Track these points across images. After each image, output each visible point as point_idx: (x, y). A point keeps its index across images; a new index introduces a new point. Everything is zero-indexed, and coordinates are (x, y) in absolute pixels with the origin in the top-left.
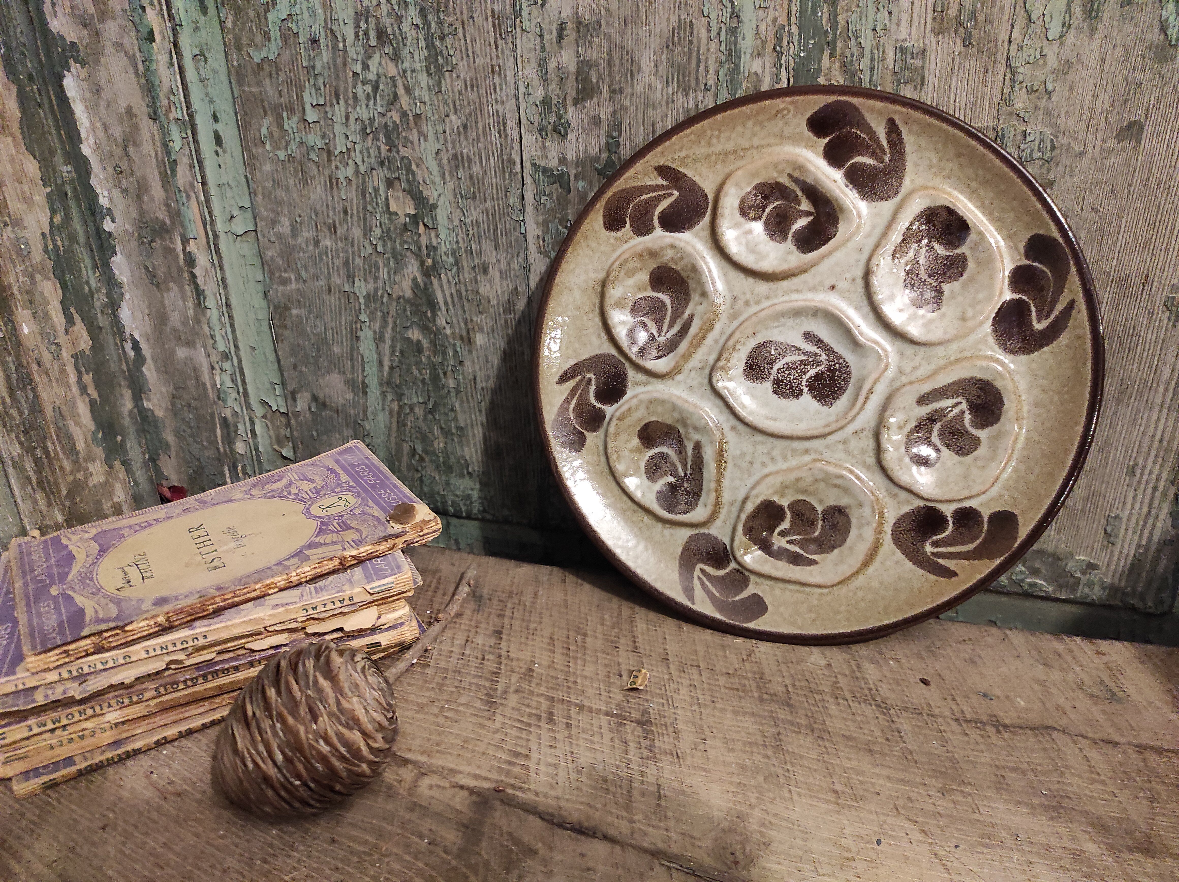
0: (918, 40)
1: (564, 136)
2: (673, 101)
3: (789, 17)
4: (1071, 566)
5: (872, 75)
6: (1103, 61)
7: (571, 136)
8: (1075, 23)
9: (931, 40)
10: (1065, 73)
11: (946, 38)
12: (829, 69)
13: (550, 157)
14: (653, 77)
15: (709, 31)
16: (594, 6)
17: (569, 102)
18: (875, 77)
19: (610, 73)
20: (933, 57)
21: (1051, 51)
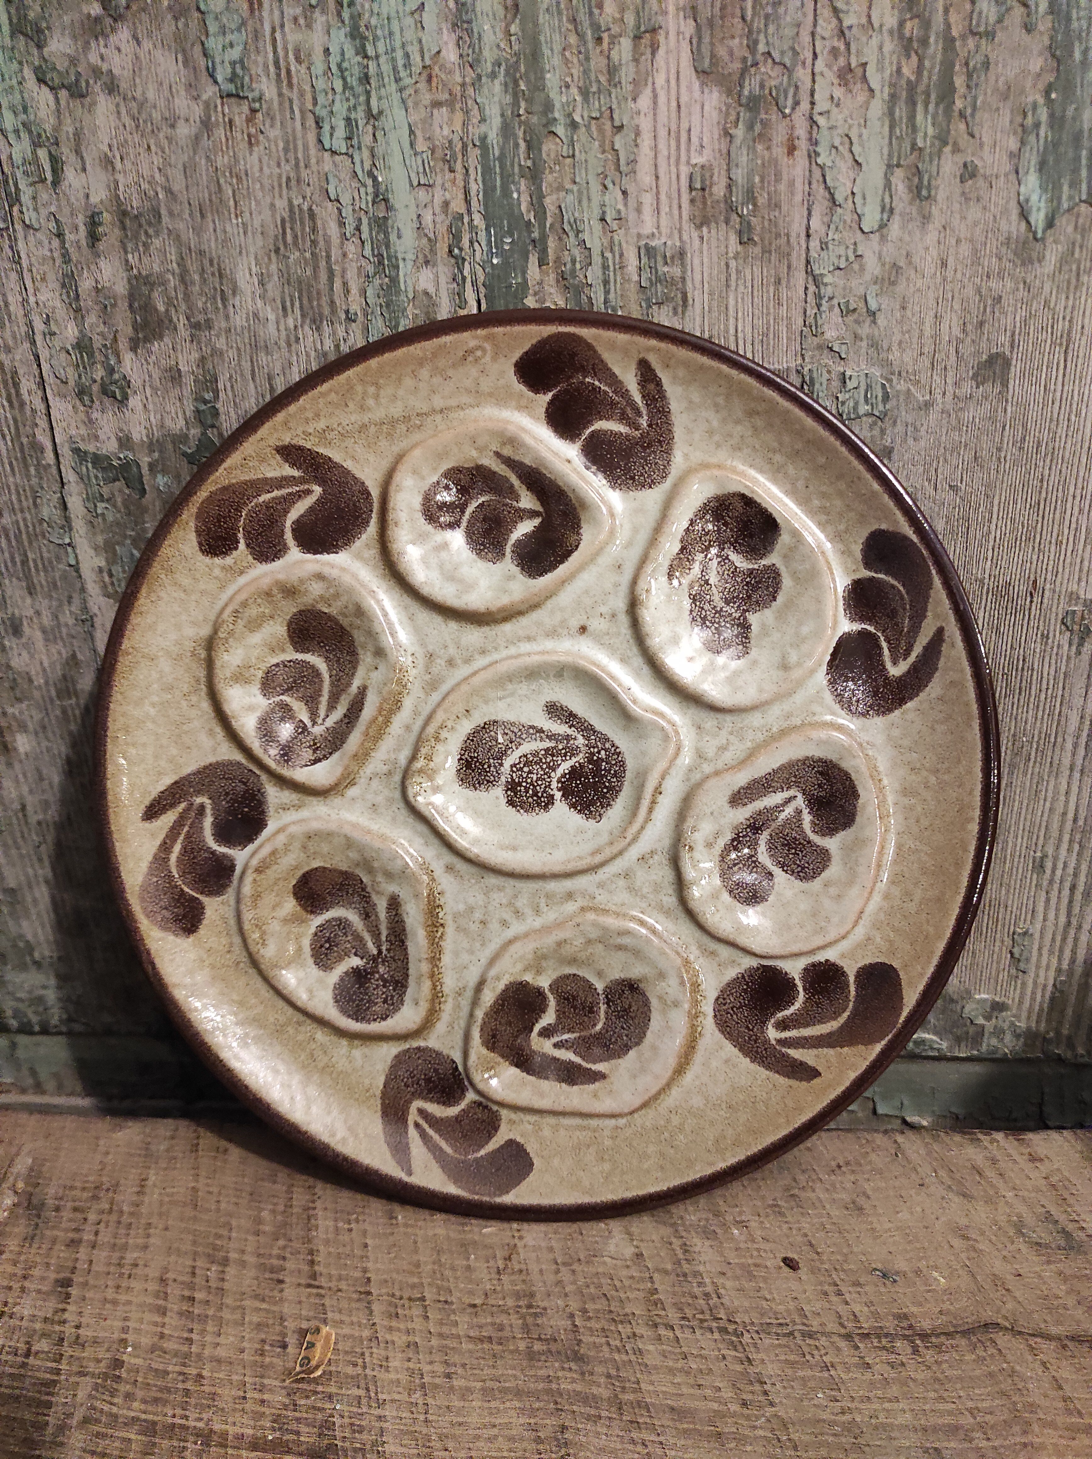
0: (670, 236)
1: (122, 402)
2: (297, 340)
3: (468, 201)
4: (970, 1009)
5: (607, 292)
6: (944, 264)
7: (135, 401)
8: (899, 206)
9: (691, 234)
10: (893, 283)
11: (713, 232)
12: (540, 283)
13: (102, 437)
14: (259, 303)
15: (342, 224)
16: (145, 186)
17: (123, 345)
18: (612, 296)
19: (187, 296)
20: (696, 262)
21: (869, 249)
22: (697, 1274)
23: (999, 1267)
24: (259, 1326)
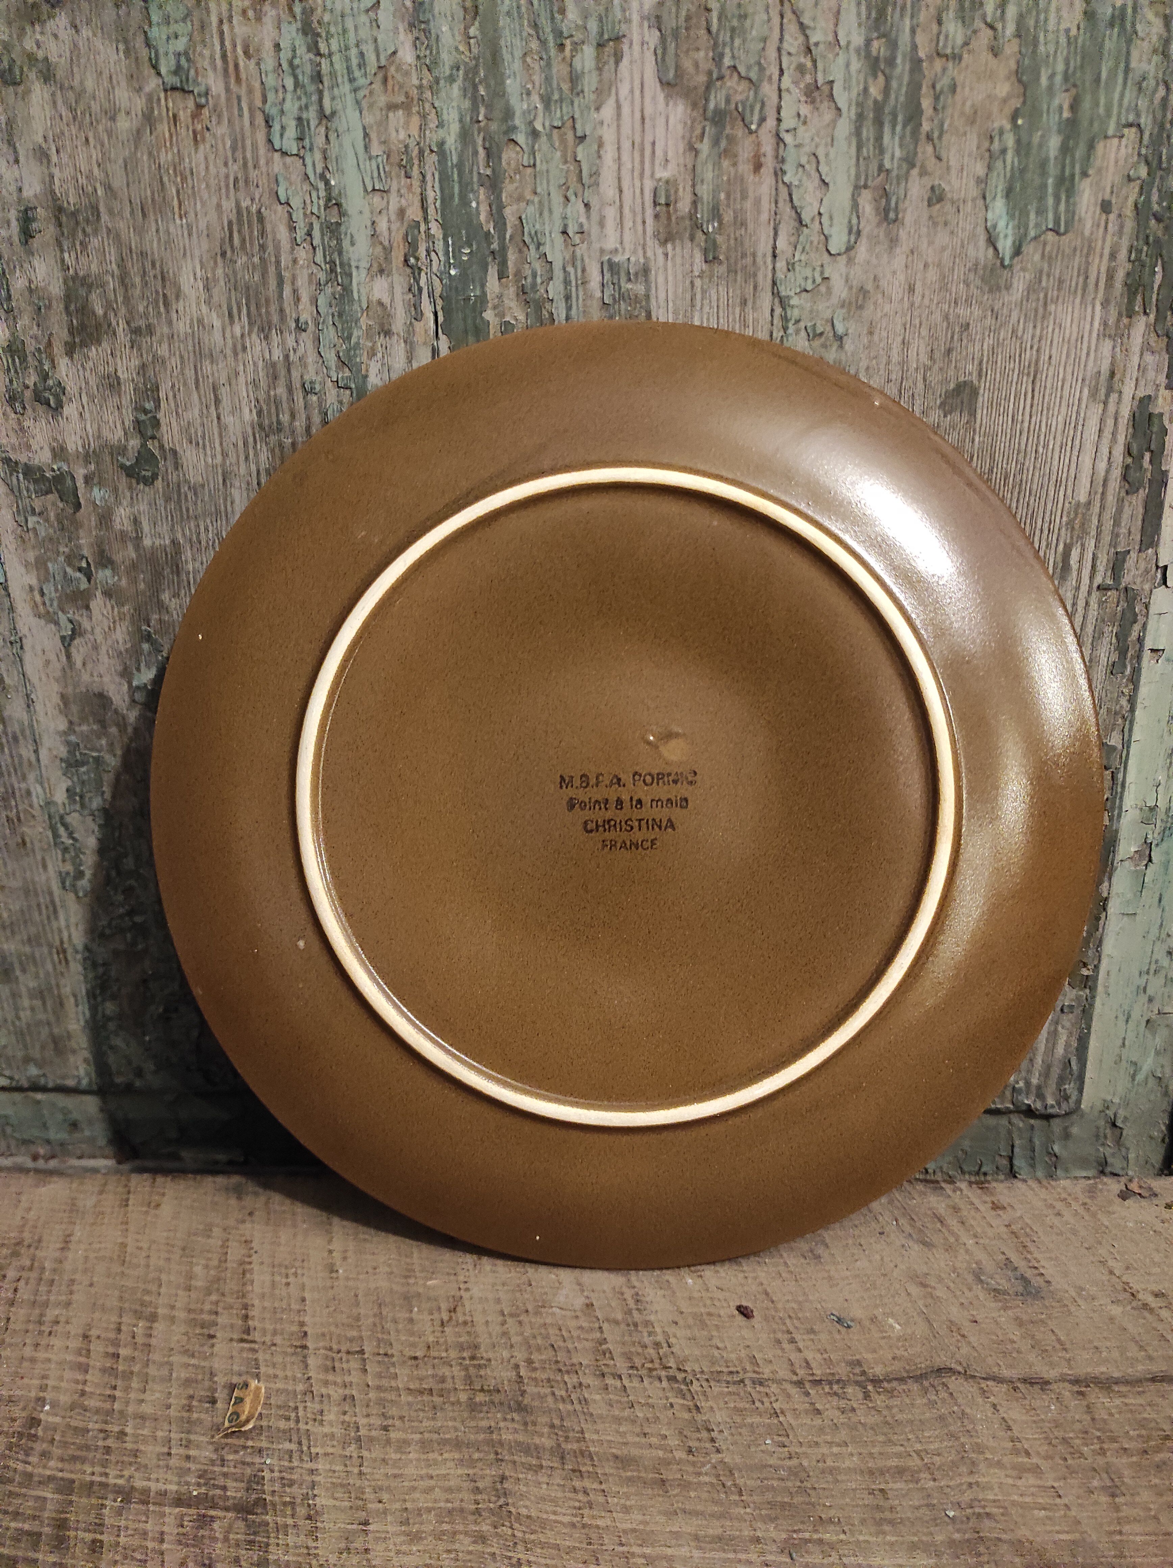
0: (634, 252)
1: (57, 409)
2: (244, 349)
3: (424, 209)
5: (569, 308)
6: (911, 289)
7: (70, 410)
8: (867, 228)
9: (655, 251)
10: (860, 307)
11: (678, 249)
12: (500, 297)
13: (35, 447)
14: (204, 309)
15: (293, 229)
16: (82, 181)
17: (58, 349)
18: (574, 312)
19: (127, 299)
20: (661, 279)
21: (836, 272)
22: (647, 1323)
23: (955, 1312)
24: (188, 1382)
